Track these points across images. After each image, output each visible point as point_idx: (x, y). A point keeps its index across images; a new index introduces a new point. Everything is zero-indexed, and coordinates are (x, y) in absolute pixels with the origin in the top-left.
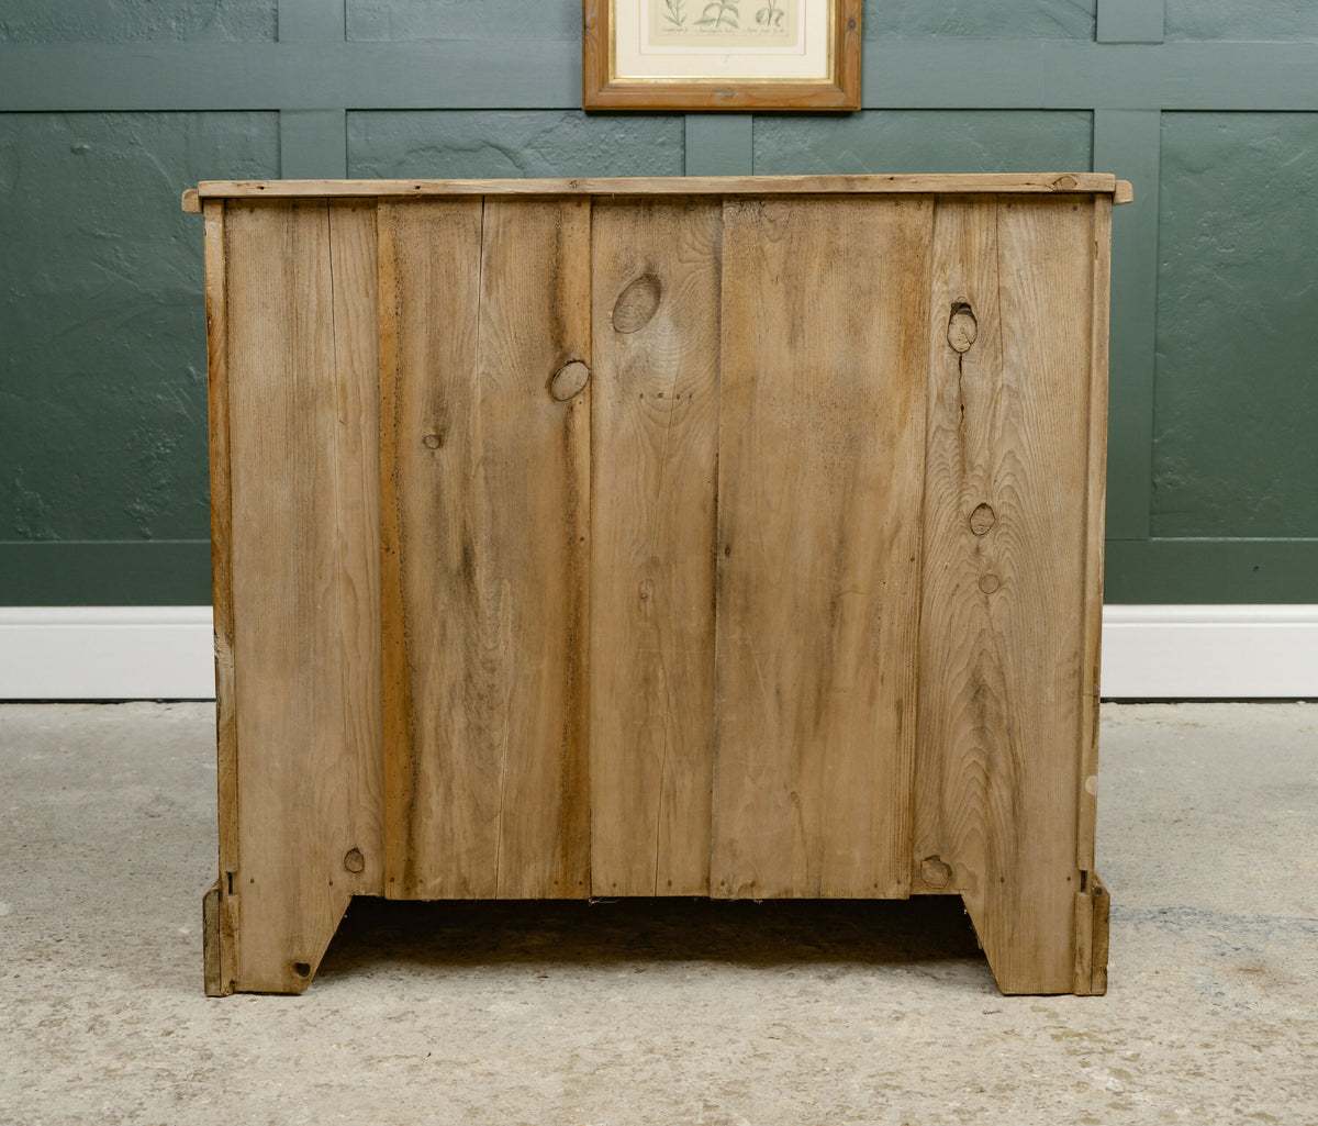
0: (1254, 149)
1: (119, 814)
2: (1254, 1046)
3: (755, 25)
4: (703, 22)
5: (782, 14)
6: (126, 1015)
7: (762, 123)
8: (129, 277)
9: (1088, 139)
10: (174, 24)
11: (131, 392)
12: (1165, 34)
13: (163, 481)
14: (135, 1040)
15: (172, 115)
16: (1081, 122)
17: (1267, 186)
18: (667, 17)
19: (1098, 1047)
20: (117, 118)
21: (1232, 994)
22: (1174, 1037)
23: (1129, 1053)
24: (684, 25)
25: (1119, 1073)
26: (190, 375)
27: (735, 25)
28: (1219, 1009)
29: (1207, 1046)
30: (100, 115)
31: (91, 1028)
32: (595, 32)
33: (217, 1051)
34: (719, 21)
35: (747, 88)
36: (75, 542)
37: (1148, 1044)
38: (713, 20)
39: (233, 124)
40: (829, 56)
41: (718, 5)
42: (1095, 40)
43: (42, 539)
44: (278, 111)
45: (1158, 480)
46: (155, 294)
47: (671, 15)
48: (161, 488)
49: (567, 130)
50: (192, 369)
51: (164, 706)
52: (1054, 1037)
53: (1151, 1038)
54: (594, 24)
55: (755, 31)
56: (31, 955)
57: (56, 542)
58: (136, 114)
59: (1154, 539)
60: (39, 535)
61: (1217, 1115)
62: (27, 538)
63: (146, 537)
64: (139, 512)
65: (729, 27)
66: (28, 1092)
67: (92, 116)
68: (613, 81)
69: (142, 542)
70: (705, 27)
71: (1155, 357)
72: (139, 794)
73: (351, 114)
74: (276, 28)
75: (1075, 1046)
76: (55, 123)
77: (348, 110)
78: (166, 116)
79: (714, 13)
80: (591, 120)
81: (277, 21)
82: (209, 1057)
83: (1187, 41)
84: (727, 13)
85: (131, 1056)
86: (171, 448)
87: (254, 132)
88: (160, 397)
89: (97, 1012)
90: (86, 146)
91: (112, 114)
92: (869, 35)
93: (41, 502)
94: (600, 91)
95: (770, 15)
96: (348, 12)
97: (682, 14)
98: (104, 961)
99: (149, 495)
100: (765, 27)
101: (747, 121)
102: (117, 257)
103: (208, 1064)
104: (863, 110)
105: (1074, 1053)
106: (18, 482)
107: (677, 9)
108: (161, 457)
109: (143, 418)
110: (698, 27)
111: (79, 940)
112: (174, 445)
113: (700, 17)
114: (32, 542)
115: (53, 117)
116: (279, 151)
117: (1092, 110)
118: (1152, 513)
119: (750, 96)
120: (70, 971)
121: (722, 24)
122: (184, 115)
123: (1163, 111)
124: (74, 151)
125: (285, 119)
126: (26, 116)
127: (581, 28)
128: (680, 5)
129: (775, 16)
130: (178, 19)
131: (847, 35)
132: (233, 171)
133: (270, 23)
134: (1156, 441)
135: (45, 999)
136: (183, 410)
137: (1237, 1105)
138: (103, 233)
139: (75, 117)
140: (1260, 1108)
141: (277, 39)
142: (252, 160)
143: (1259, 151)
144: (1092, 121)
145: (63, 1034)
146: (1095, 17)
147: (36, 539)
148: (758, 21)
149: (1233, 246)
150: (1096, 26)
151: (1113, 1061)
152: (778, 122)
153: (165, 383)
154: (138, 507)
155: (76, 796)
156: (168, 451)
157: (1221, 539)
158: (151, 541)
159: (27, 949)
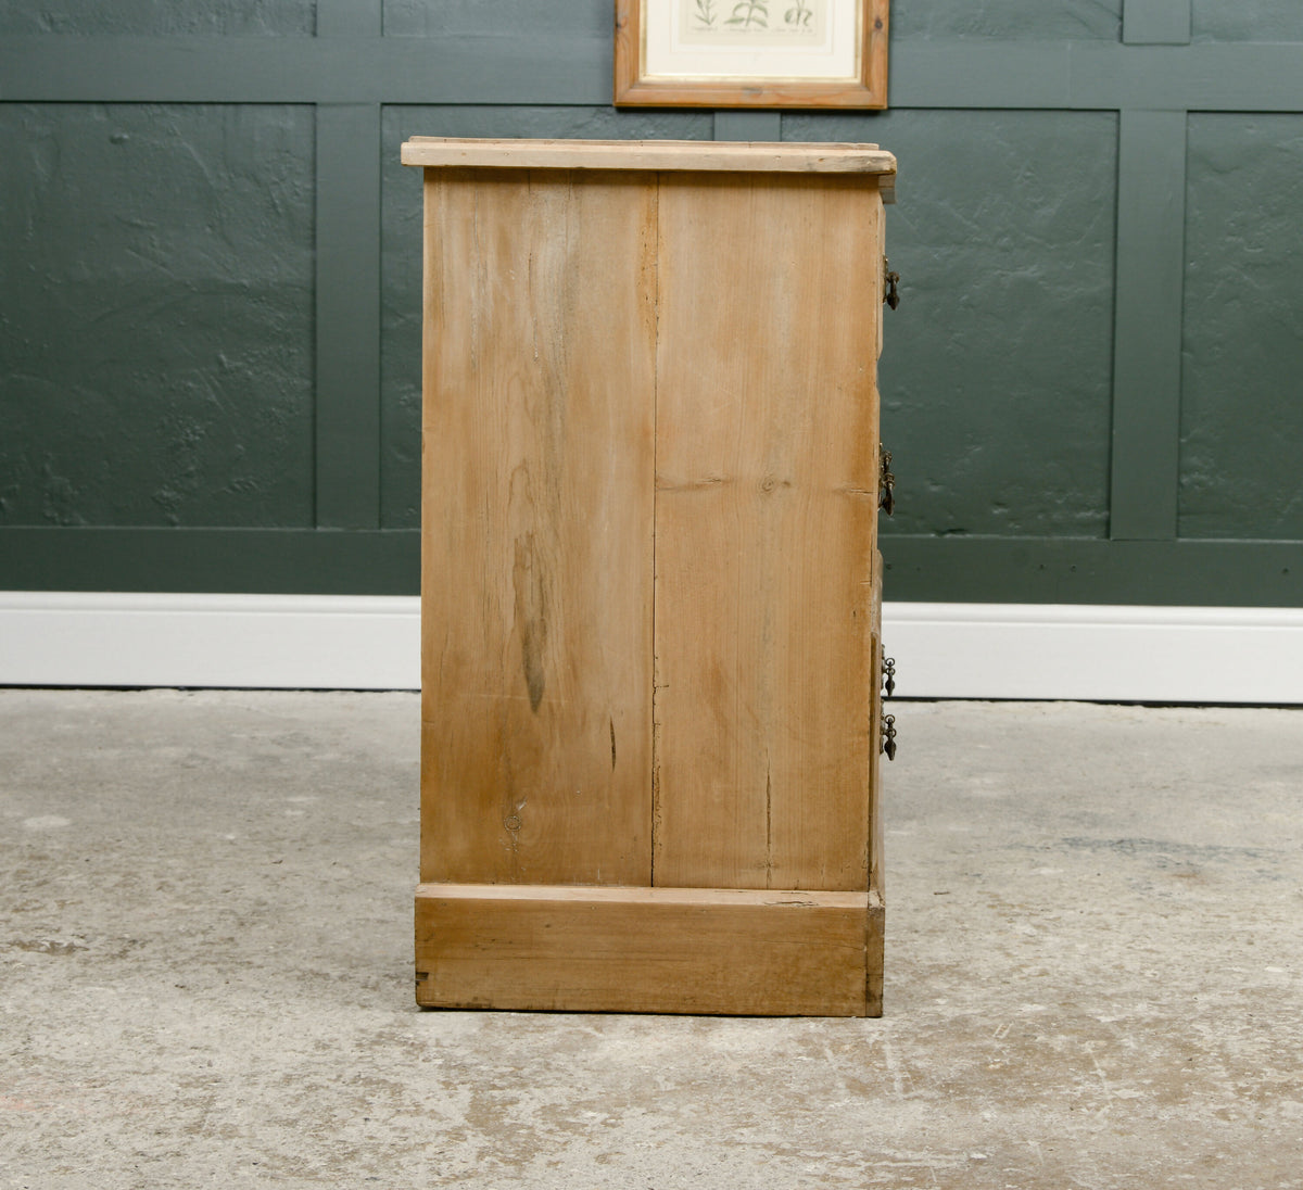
0: (1281, 150)
1: (157, 765)
2: (1162, 915)
3: (785, 25)
4: (733, 21)
5: (810, 14)
6: (187, 881)
7: (789, 121)
8: (164, 265)
9: (1114, 139)
10: (214, 18)
11: (162, 380)
12: (1191, 34)
13: (192, 468)
14: (199, 894)
15: (211, 108)
16: (1107, 121)
17: (1294, 187)
18: (697, 16)
19: (1027, 912)
20: (156, 109)
21: (1158, 889)
22: (1095, 909)
23: (1051, 917)
24: (713, 25)
25: (1037, 927)
26: (221, 363)
27: (764, 24)
28: (1144, 897)
29: (1121, 914)
30: (139, 106)
31: (160, 888)
32: (625, 31)
33: (270, 902)
34: (748, 20)
35: (776, 87)
36: (103, 527)
37: (1072, 912)
38: (742, 20)
39: (268, 116)
40: (856, 56)
41: (747, 4)
42: (1121, 39)
43: (70, 524)
44: (314, 104)
45: (1185, 480)
46: (188, 283)
47: (701, 15)
48: (189, 475)
49: (597, 126)
50: (223, 357)
51: (186, 693)
52: (989, 906)
53: (1074, 909)
54: (626, 23)
55: (784, 30)
56: (96, 848)
57: (83, 527)
58: (175, 106)
59: (1181, 540)
60: (66, 521)
61: (1111, 949)
62: (55, 523)
63: (173, 524)
64: (167, 498)
65: (759, 27)
66: (113, 921)
67: (131, 107)
68: (643, 79)
69: (169, 528)
70: (735, 26)
71: (1182, 358)
72: (172, 752)
73: (386, 108)
74: (315, 24)
75: (1007, 911)
76: (97, 114)
77: (384, 104)
78: (204, 108)
79: (743, 12)
80: (622, 116)
81: (315, 15)
82: (265, 904)
83: (1213, 42)
84: (757, 13)
85: (198, 902)
86: (200, 435)
87: (291, 124)
88: (190, 384)
89: (164, 879)
90: (126, 136)
91: (153, 106)
92: (896, 36)
93: (69, 487)
94: (631, 87)
95: (799, 15)
96: (385, 9)
97: (712, 13)
98: (161, 853)
99: (177, 482)
100: (793, 26)
101: (776, 118)
102: (153, 246)
103: (264, 908)
104: (890, 109)
105: (1005, 915)
106: (48, 467)
107: (708, 8)
108: (190, 444)
109: (173, 405)
110: (729, 26)
111: (136, 841)
112: (203, 432)
113: (729, 16)
114: (60, 527)
115: (94, 108)
116: (315, 143)
117: (1118, 111)
118: (1179, 514)
119: (779, 95)
120: (134, 858)
121: (753, 24)
122: (220, 108)
123: (1189, 112)
124: (114, 141)
125: (321, 112)
126: (67, 107)
127: (613, 26)
128: (710, 4)
129: (804, 15)
130: (218, 14)
131: (874, 35)
132: (268, 162)
133: (308, 17)
134: (1183, 440)
135: (117, 872)
136: (213, 398)
137: (1132, 945)
138: (139, 222)
139: (117, 108)
140: (1149, 946)
141: (314, 34)
142: (288, 152)
143: (1286, 151)
144: (1118, 122)
145: (137, 890)
146: (1121, 18)
147: (64, 524)
148: (787, 20)
149: (1260, 247)
150: (1122, 28)
151: (1035, 920)
152: (807, 120)
153: (196, 371)
154: (165, 494)
155: (113, 754)
156: (197, 438)
157: (1249, 541)
158: (178, 528)
159: (93, 845)
